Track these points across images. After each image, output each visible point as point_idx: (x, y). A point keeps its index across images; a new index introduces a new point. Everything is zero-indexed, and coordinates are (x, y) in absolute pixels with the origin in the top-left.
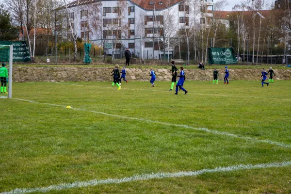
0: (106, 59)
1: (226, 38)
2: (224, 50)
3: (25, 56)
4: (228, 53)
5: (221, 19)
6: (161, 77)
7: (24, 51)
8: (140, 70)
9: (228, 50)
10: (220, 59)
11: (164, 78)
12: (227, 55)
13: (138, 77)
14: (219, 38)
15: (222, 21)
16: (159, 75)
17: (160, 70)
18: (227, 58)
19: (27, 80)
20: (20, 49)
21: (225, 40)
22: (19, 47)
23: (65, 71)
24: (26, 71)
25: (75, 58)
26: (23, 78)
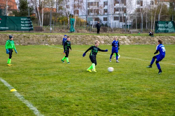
0: (88, 28)
1: (168, 14)
2: (167, 23)
3: (30, 27)
4: (170, 25)
5: (164, 1)
6: (122, 42)
7: (28, 24)
8: (107, 37)
9: (170, 23)
10: (164, 29)
11: (125, 43)
12: (170, 26)
13: (106, 42)
14: (163, 14)
15: (165, 3)
16: (121, 41)
17: (122, 37)
18: (169, 28)
19: (29, 43)
20: (26, 22)
21: (167, 15)
22: (26, 21)
23: (56, 37)
24: (28, 37)
25: (68, 27)
26: (26, 43)
